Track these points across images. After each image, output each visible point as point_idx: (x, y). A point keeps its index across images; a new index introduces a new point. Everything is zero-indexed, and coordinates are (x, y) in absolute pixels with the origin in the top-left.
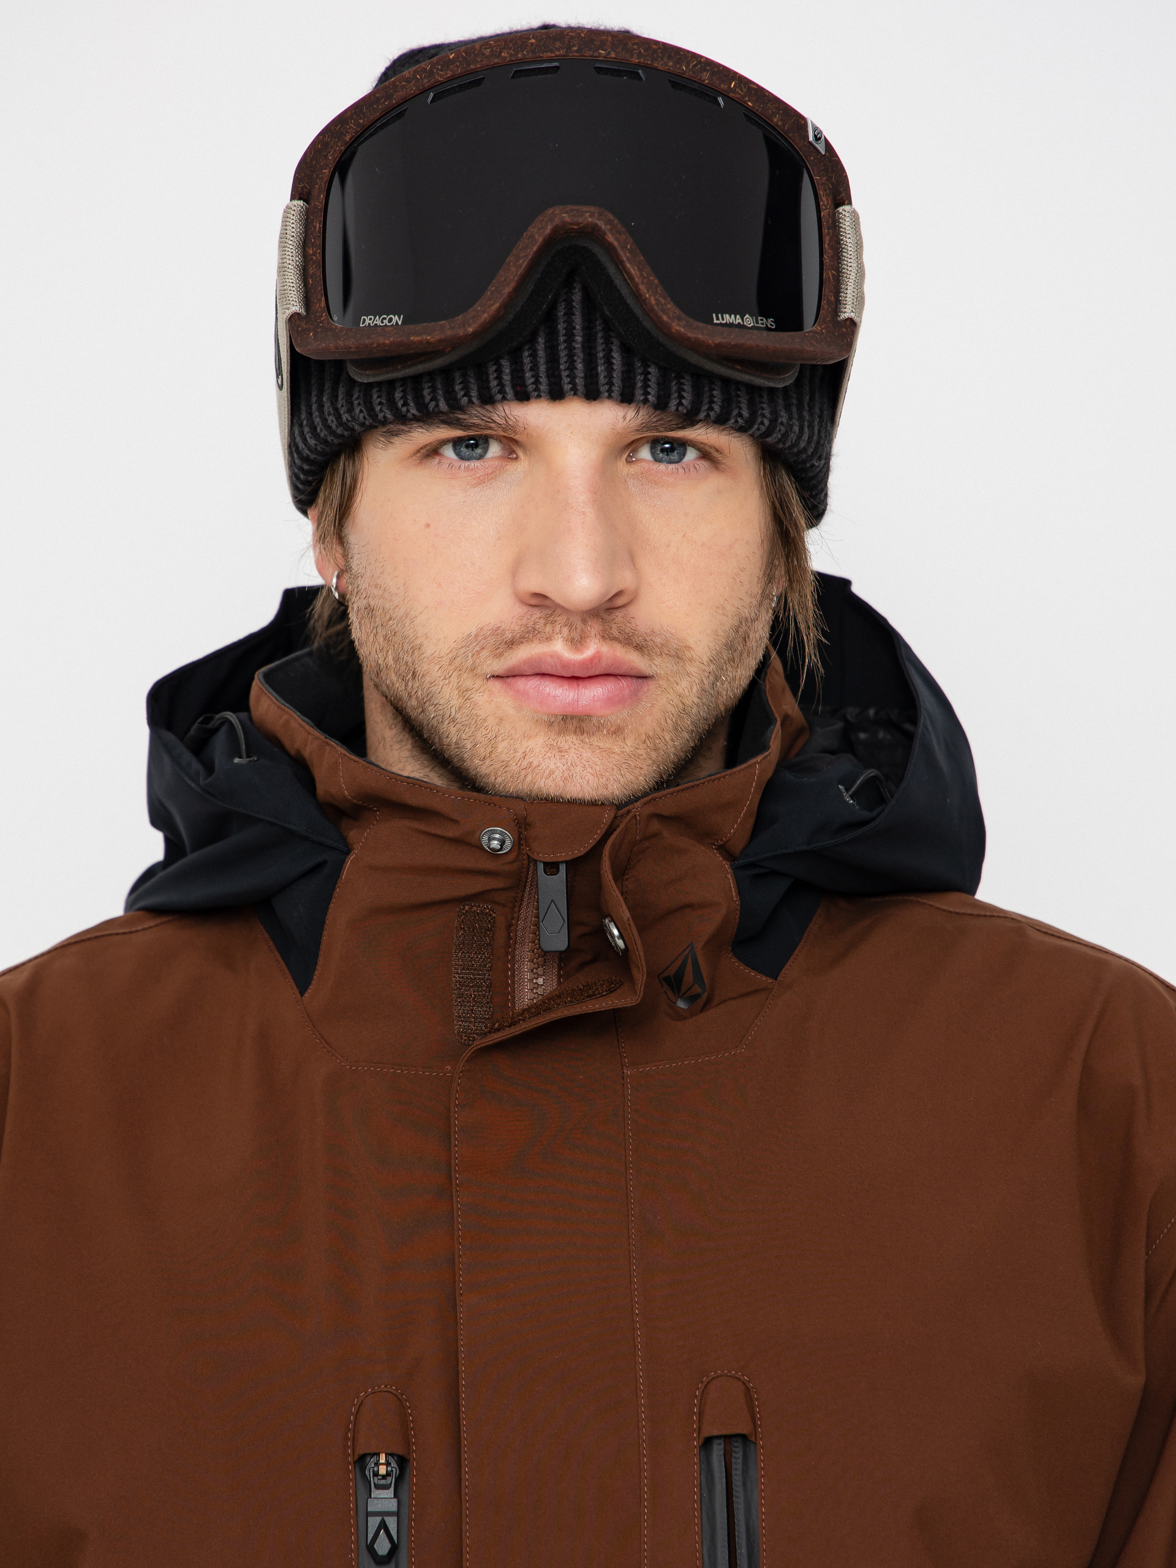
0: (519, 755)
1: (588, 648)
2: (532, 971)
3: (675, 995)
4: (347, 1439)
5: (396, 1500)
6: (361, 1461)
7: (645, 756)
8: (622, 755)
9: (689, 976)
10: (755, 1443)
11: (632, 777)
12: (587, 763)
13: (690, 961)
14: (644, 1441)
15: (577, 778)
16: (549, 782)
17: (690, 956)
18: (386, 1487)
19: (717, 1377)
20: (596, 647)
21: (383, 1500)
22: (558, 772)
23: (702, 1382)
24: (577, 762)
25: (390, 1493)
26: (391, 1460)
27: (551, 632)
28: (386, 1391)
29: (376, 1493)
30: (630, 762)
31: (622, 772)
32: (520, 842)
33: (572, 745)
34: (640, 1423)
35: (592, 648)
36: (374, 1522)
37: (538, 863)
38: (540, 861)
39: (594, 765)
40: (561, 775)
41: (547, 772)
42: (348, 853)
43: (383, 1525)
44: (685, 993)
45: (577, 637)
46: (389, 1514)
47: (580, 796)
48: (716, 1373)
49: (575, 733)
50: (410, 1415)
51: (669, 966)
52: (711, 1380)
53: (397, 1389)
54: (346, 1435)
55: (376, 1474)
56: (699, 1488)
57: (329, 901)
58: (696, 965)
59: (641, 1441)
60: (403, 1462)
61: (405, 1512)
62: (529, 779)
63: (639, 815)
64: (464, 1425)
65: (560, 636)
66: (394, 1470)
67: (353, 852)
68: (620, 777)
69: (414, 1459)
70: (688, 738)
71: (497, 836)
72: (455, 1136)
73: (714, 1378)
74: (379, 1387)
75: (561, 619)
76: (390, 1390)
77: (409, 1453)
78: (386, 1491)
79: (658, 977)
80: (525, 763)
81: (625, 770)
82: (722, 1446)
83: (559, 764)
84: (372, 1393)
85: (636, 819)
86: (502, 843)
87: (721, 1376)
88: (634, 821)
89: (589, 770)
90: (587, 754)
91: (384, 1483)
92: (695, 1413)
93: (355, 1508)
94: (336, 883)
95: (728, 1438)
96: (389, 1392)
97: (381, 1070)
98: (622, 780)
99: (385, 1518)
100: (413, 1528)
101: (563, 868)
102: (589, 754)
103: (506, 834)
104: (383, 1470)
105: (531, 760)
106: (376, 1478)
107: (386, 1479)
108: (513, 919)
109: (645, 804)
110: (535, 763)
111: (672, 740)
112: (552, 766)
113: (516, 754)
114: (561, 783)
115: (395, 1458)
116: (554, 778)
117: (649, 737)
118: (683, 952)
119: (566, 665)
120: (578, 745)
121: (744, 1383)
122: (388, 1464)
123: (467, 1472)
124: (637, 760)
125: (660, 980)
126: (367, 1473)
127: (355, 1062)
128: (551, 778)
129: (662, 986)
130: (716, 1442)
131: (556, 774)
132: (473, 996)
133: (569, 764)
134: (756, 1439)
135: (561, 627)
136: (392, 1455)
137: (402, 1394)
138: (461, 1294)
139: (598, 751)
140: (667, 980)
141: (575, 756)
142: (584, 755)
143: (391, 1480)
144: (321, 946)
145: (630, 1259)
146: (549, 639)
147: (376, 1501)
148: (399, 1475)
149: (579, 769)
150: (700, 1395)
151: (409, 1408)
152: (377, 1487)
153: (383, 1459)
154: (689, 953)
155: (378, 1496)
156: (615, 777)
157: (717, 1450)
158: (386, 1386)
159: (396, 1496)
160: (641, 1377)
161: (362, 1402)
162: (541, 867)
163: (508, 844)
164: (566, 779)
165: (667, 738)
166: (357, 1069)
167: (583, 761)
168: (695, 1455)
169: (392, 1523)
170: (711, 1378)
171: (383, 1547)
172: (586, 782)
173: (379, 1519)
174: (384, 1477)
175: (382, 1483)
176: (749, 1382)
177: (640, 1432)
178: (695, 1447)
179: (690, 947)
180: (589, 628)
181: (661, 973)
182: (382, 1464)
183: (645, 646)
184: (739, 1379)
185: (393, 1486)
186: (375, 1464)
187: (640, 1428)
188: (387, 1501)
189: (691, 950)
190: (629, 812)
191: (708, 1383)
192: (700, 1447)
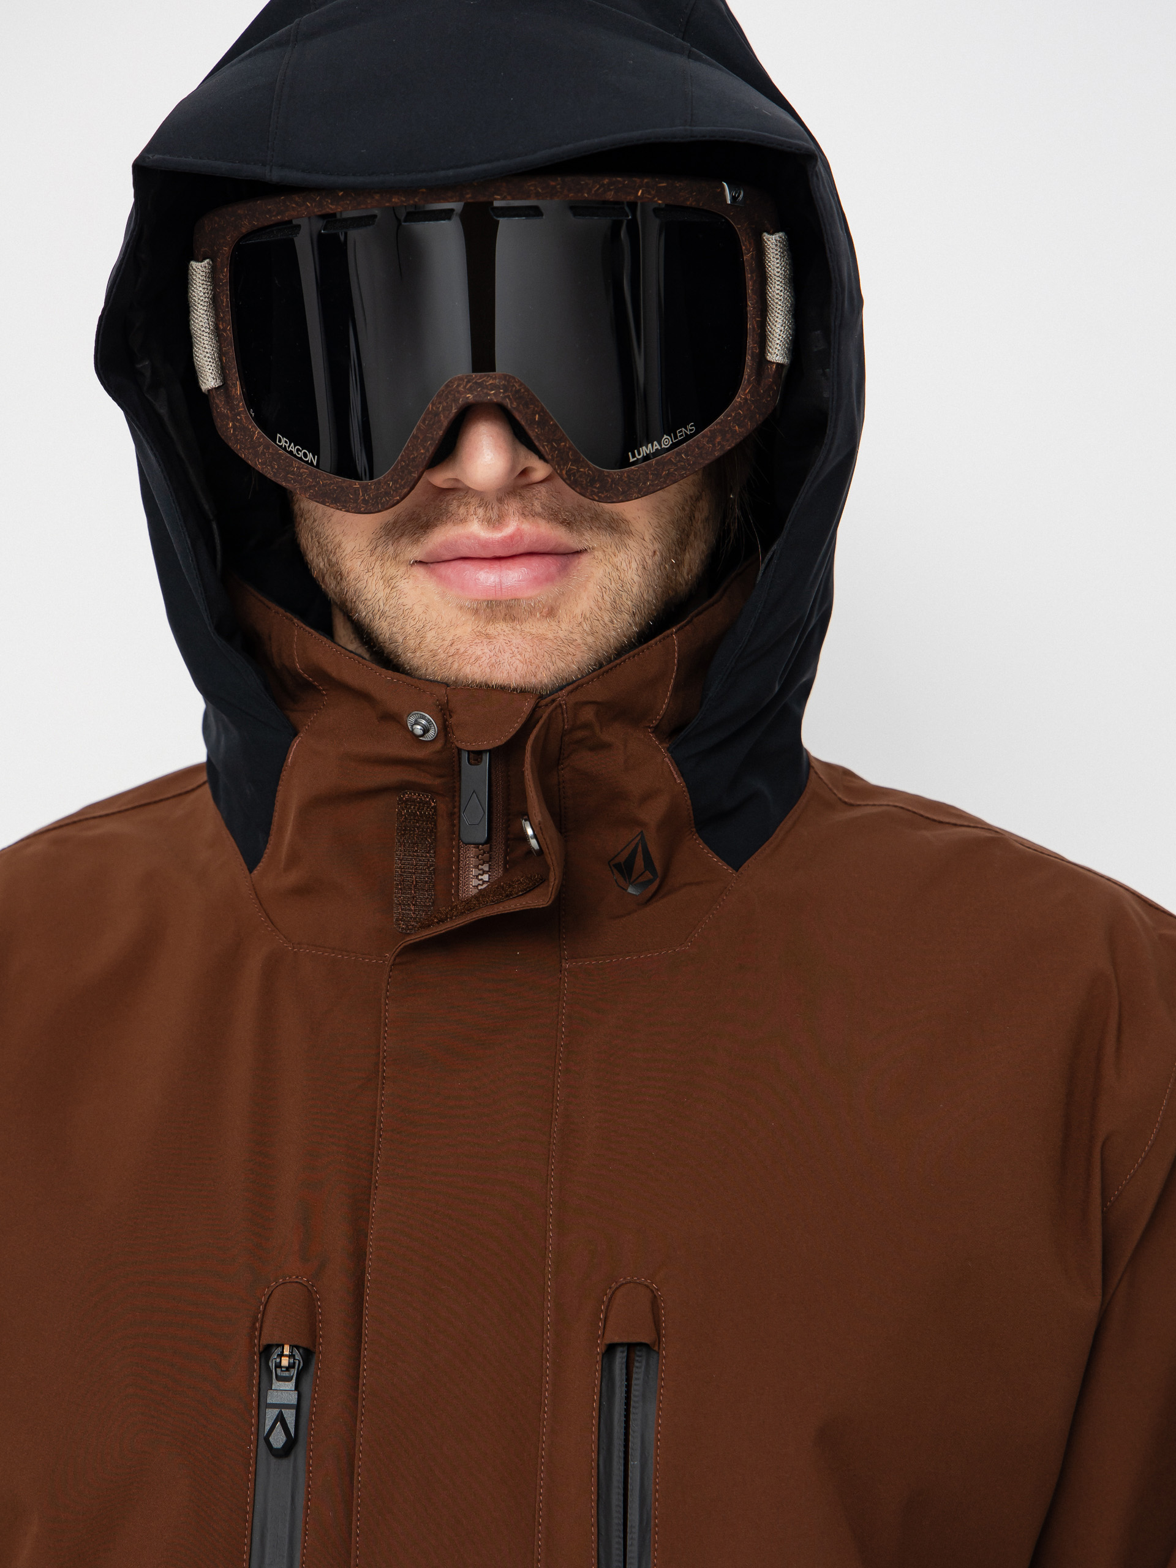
0: (447, 643)
1: (507, 526)
2: (478, 857)
3: (625, 880)
4: (253, 1328)
5: (297, 1392)
6: (267, 1351)
7: (579, 641)
8: (555, 641)
9: (639, 862)
10: (658, 1353)
11: (563, 665)
12: (516, 650)
13: (640, 849)
14: (548, 1345)
15: (505, 664)
16: (476, 668)
17: (640, 845)
18: (288, 1379)
19: (626, 1283)
20: (516, 524)
21: (283, 1392)
22: (484, 658)
23: (610, 1288)
24: (506, 648)
25: (291, 1385)
26: (296, 1351)
27: (465, 514)
28: (297, 1282)
29: (276, 1385)
30: (563, 649)
31: (554, 660)
32: (445, 729)
33: (502, 633)
34: (545, 1327)
35: (511, 527)
36: (271, 1415)
37: (463, 752)
38: (465, 750)
39: (524, 652)
40: (487, 661)
41: (473, 658)
42: (295, 734)
43: (281, 1418)
44: (635, 880)
45: (494, 516)
46: (288, 1406)
47: (507, 683)
48: (625, 1279)
49: (504, 619)
50: (320, 1307)
51: (619, 854)
52: (620, 1286)
53: (308, 1281)
54: (254, 1324)
55: (279, 1366)
56: (599, 1396)
57: (277, 784)
58: (646, 852)
59: (544, 1346)
60: (308, 1355)
61: (305, 1405)
62: (456, 666)
63: (566, 704)
64: (366, 1322)
65: (475, 517)
66: (297, 1362)
67: (299, 735)
68: (549, 664)
69: (320, 1352)
70: (631, 621)
71: (423, 722)
72: (384, 1028)
73: (623, 1284)
74: (290, 1277)
75: (474, 501)
76: (301, 1281)
77: (314, 1346)
78: (287, 1383)
79: (609, 864)
80: (452, 650)
81: (557, 657)
82: (625, 1354)
83: (486, 650)
84: (282, 1284)
85: (562, 709)
86: (426, 730)
87: (630, 1282)
88: (559, 710)
89: (519, 657)
90: (517, 640)
91: (287, 1375)
92: (601, 1319)
93: (257, 1398)
94: (282, 766)
95: (631, 1347)
96: (300, 1283)
97: (323, 954)
98: (552, 668)
99: (283, 1410)
100: (313, 1421)
101: (486, 758)
102: (519, 641)
103: (431, 721)
104: (285, 1362)
105: (458, 647)
106: (279, 1370)
107: (289, 1371)
108: (454, 807)
109: (572, 692)
110: (462, 650)
111: (612, 622)
112: (479, 653)
113: (444, 642)
114: (488, 670)
115: (301, 1351)
116: (481, 664)
117: (585, 618)
118: (633, 840)
119: (485, 545)
120: (508, 632)
121: (652, 1292)
122: (290, 1356)
123: (365, 1370)
124: (571, 646)
125: (611, 868)
126: (270, 1364)
127: (299, 944)
128: (477, 664)
129: (613, 873)
130: (620, 1349)
131: (483, 660)
132: (414, 883)
133: (497, 650)
134: (659, 1349)
135: (475, 508)
136: (298, 1347)
137: (313, 1286)
138: (376, 1187)
139: (530, 637)
140: (618, 867)
141: (503, 642)
142: (514, 641)
143: (294, 1372)
144: (272, 827)
145: (549, 1159)
146: (464, 521)
147: (275, 1393)
148: (302, 1367)
149: (507, 655)
150: (607, 1300)
151: (319, 1300)
152: (279, 1378)
153: (287, 1351)
154: (639, 840)
155: (278, 1389)
156: (545, 665)
157: (620, 1358)
158: (297, 1277)
159: (297, 1388)
160: (549, 1279)
161: (272, 1292)
162: (465, 756)
163: (432, 734)
164: (493, 665)
165: (607, 619)
166: (299, 950)
167: (512, 647)
168: (597, 1362)
169: (290, 1416)
170: (619, 1284)
171: (278, 1439)
172: (513, 669)
173: (276, 1411)
174: (288, 1369)
175: (284, 1375)
176: (657, 1290)
177: (545, 1336)
178: (598, 1354)
179: (640, 836)
180: (506, 507)
181: (612, 860)
182: (286, 1356)
183: (574, 522)
184: (647, 1287)
185: (294, 1378)
186: (278, 1355)
187: (545, 1332)
188: (285, 1394)
189: (641, 839)
190: (553, 701)
191: (617, 1288)
192: (603, 1355)
